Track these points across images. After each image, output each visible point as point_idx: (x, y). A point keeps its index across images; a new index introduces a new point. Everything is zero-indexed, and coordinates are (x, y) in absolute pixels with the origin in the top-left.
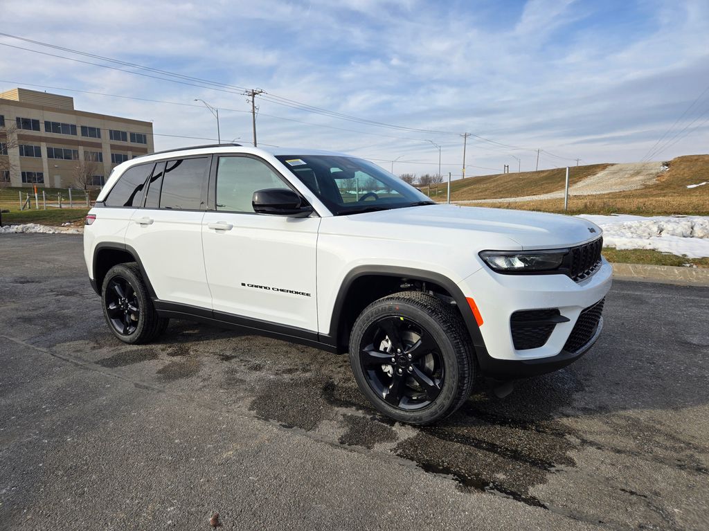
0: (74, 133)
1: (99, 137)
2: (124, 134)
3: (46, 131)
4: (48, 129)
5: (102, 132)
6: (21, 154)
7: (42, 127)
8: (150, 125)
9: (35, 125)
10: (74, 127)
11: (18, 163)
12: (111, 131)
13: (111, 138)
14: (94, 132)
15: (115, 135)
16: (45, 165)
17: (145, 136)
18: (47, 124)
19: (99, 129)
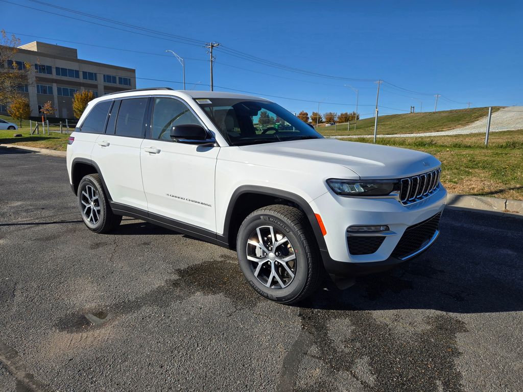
0: (78, 76)
1: (96, 80)
2: (114, 78)
3: (57, 74)
4: (58, 74)
5: (98, 76)
6: (38, 91)
7: (54, 71)
8: (134, 71)
9: (48, 69)
10: (77, 72)
11: (36, 98)
12: (104, 76)
13: (105, 81)
14: (92, 76)
15: (108, 78)
16: (56, 101)
17: (130, 79)
18: (57, 69)
19: (95, 74)
